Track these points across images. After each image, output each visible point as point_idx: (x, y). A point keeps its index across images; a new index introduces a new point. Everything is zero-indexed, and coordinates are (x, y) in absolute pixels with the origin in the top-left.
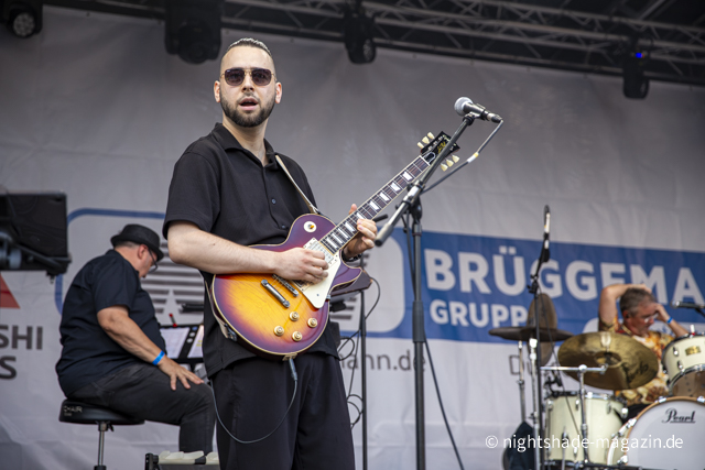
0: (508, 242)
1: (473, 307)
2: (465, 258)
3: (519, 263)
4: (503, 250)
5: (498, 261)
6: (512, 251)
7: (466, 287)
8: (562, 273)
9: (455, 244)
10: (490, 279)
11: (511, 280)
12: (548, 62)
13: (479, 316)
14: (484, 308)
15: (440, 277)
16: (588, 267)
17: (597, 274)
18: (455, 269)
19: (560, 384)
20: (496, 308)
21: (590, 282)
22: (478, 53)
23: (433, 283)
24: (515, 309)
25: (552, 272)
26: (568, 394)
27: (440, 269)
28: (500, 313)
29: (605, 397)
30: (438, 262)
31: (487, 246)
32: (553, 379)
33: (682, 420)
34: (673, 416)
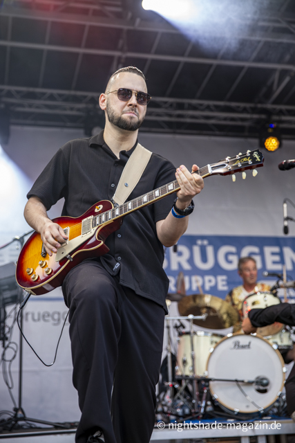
0: (203, 238)
3: (210, 250)
4: (199, 242)
5: (196, 250)
6: (205, 242)
7: (175, 267)
8: (238, 253)
10: (191, 261)
11: (204, 259)
12: (222, 133)
14: (187, 279)
17: (262, 254)
19: (184, 327)
20: (194, 278)
25: (232, 253)
26: (188, 333)
28: (197, 281)
29: (210, 334)
31: (189, 241)
32: (178, 324)
33: (243, 347)
34: (237, 345)
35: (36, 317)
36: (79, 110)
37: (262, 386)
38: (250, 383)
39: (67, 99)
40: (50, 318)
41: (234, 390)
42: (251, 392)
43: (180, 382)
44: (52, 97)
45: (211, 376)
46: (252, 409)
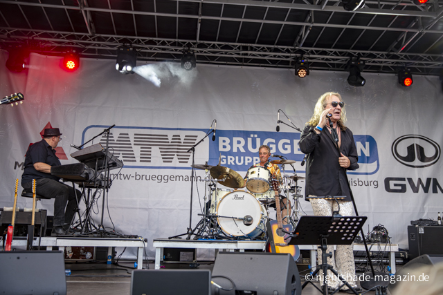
0: (254, 133)
1: (237, 158)
2: (235, 139)
3: (258, 141)
4: (252, 136)
5: (250, 140)
6: (256, 136)
7: (235, 150)
8: (276, 144)
9: (231, 134)
10: (245, 147)
11: (254, 146)
13: (240, 161)
14: (242, 158)
15: (224, 147)
16: (288, 141)
18: (231, 144)
20: (247, 158)
21: (289, 147)
22: (245, 64)
23: (221, 149)
24: (255, 158)
25: (273, 143)
27: (224, 144)
30: (224, 141)
31: (246, 134)
32: (212, 183)
33: (240, 198)
34: (236, 197)
35: (148, 178)
36: (180, 51)
37: (248, 221)
38: (240, 219)
39: (174, 44)
40: (156, 179)
41: (231, 222)
42: (241, 224)
43: (209, 217)
44: (164, 43)
45: (219, 214)
46: (241, 234)
